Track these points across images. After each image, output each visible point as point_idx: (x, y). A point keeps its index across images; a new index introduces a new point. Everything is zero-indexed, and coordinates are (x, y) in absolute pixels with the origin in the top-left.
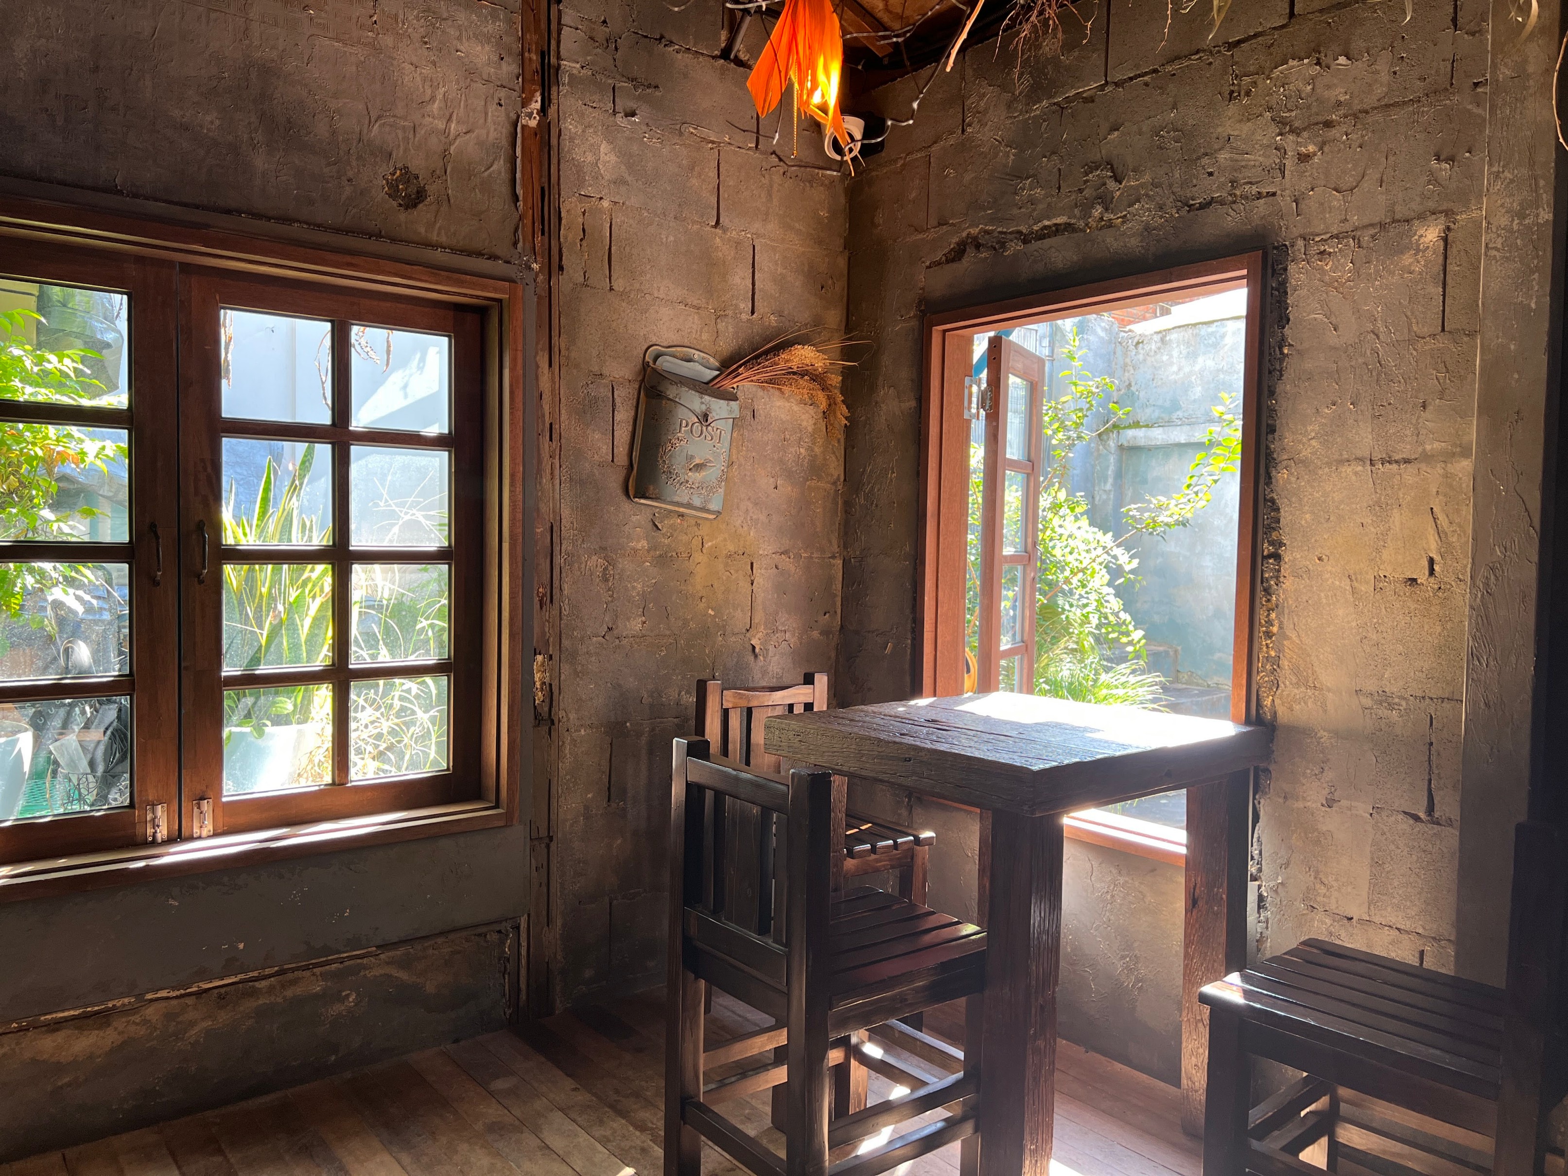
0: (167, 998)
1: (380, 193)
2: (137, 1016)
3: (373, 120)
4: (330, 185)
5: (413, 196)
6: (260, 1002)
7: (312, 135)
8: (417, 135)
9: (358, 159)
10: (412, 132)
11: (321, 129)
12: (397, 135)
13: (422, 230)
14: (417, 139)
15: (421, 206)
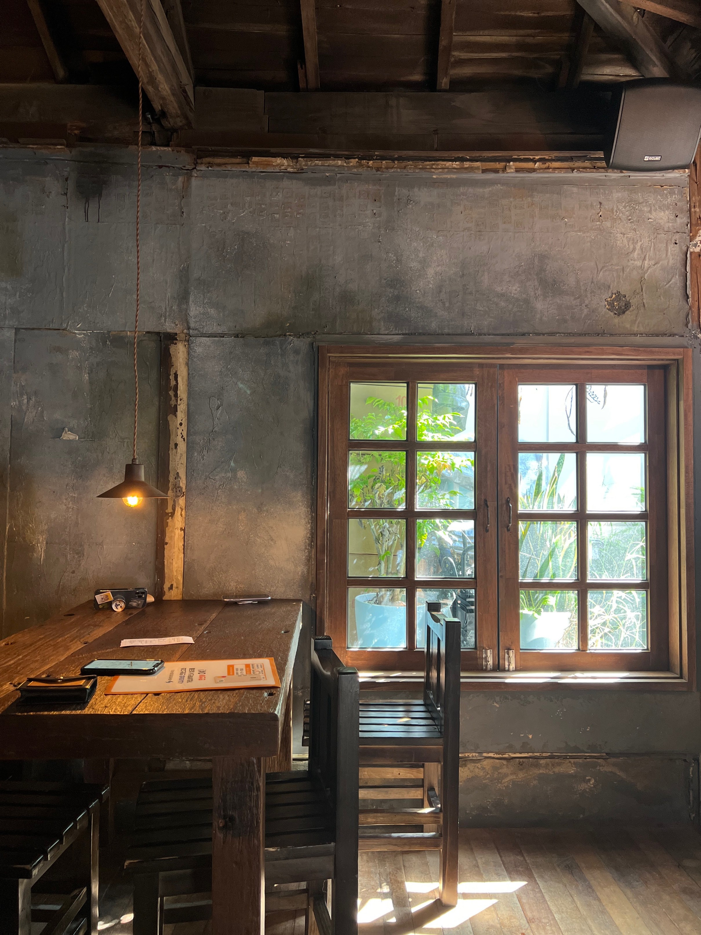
0: (493, 758)
1: (603, 309)
2: (479, 764)
3: (599, 270)
4: (576, 310)
5: (623, 308)
6: (541, 772)
7: (566, 285)
8: (625, 273)
9: (591, 293)
10: (622, 272)
11: (572, 281)
12: (613, 275)
13: (628, 326)
14: (625, 275)
15: (627, 312)
